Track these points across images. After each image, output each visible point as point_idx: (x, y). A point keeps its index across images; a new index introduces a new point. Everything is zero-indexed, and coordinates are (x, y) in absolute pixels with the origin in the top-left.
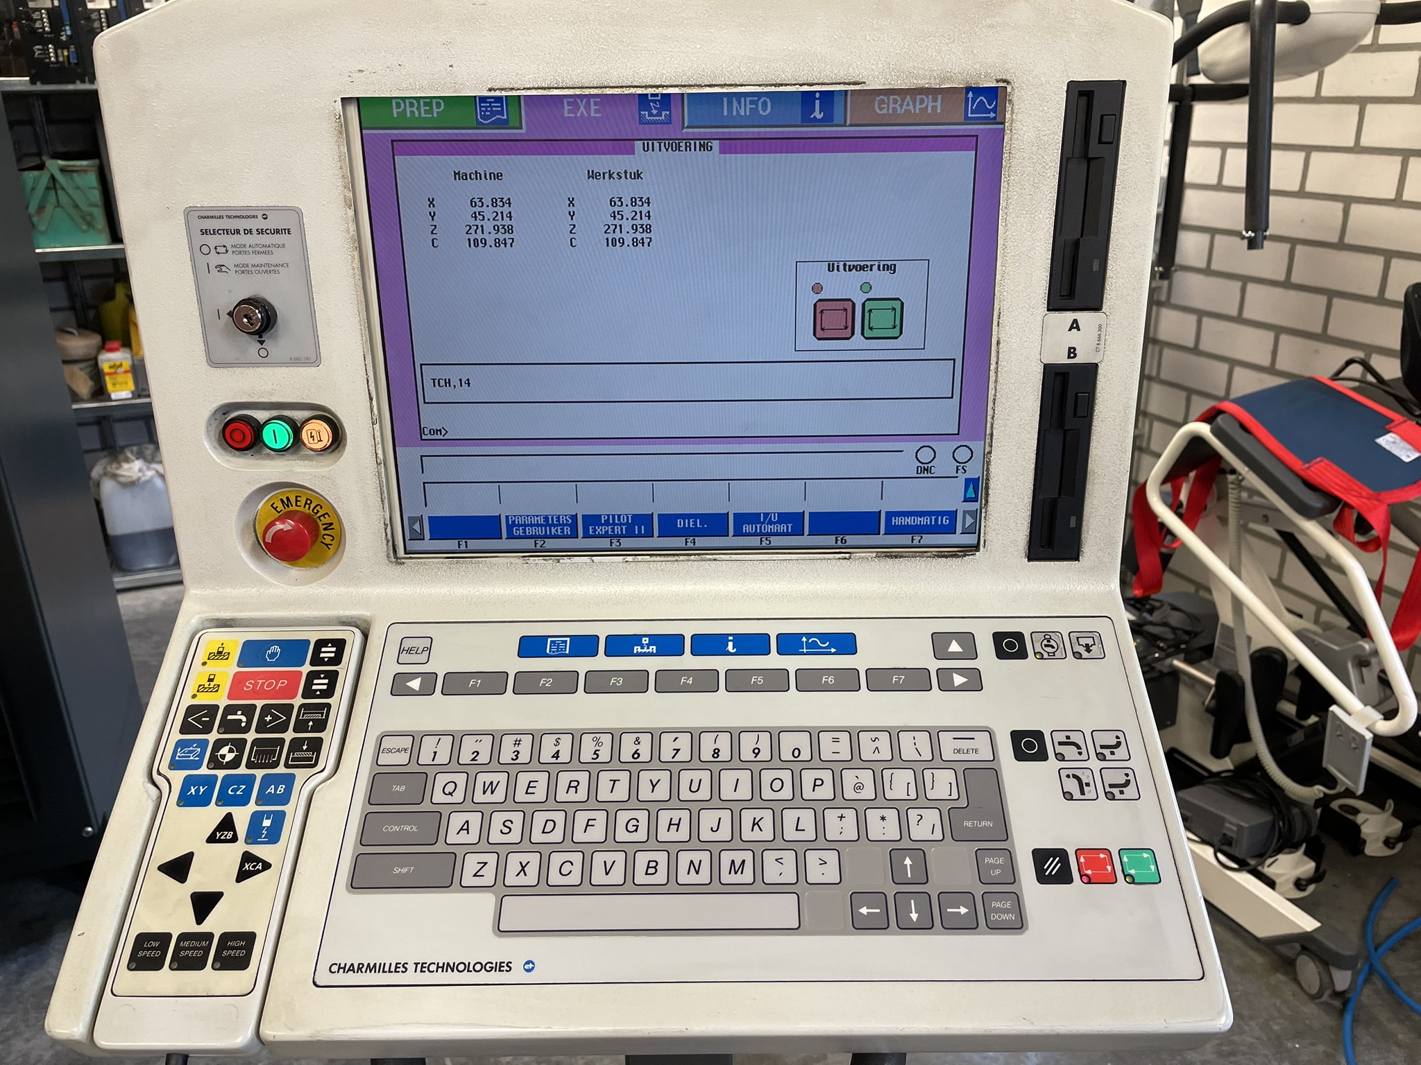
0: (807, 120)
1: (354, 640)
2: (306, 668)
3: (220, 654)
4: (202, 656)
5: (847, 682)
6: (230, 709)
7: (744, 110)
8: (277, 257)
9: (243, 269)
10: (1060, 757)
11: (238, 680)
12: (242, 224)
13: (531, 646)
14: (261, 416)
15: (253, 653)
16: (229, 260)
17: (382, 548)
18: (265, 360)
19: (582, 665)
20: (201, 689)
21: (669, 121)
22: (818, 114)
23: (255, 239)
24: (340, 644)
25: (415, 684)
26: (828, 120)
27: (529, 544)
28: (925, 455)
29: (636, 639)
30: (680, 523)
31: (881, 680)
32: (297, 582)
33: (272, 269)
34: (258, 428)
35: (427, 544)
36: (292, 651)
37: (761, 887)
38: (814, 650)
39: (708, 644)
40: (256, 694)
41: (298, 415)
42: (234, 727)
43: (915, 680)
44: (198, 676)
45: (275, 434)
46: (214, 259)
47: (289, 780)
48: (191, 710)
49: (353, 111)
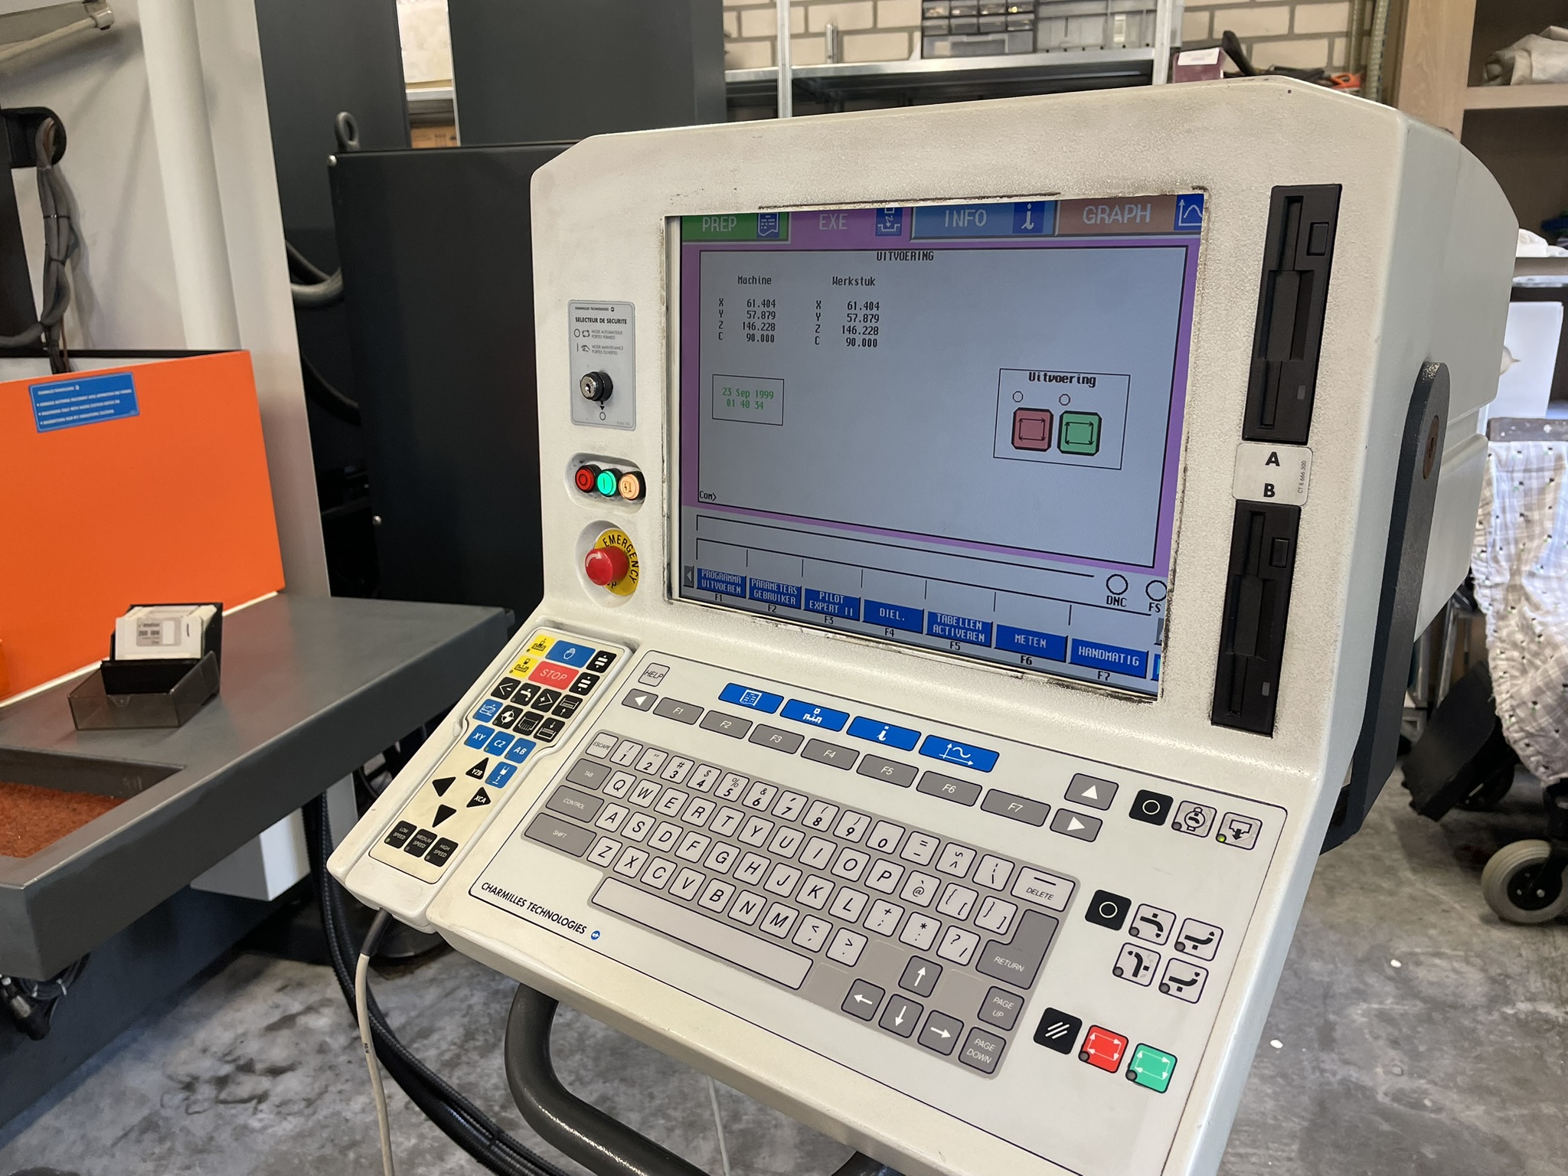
0: (1019, 231)
1: (622, 654)
2: (583, 670)
3: (540, 646)
4: (529, 645)
5: (966, 795)
6: (526, 687)
7: (963, 221)
8: (619, 341)
9: (597, 350)
10: (1134, 931)
11: (542, 666)
12: (600, 315)
13: (732, 694)
14: (603, 466)
15: (560, 650)
16: (590, 342)
17: (661, 589)
18: (603, 423)
19: (758, 717)
20: (519, 668)
21: (899, 233)
22: (1028, 225)
23: (606, 326)
24: (611, 657)
25: (640, 700)
26: (1037, 231)
27: (764, 607)
28: (1117, 585)
29: (810, 708)
30: (882, 612)
31: (999, 803)
32: (609, 605)
33: (612, 351)
34: (596, 471)
35: (695, 591)
36: (583, 652)
37: (789, 944)
38: (954, 758)
39: (865, 728)
40: (545, 681)
41: (624, 469)
42: (520, 699)
43: (1032, 812)
44: (519, 661)
45: (606, 482)
46: (582, 341)
47: (530, 746)
48: (506, 680)
49: (676, 227)
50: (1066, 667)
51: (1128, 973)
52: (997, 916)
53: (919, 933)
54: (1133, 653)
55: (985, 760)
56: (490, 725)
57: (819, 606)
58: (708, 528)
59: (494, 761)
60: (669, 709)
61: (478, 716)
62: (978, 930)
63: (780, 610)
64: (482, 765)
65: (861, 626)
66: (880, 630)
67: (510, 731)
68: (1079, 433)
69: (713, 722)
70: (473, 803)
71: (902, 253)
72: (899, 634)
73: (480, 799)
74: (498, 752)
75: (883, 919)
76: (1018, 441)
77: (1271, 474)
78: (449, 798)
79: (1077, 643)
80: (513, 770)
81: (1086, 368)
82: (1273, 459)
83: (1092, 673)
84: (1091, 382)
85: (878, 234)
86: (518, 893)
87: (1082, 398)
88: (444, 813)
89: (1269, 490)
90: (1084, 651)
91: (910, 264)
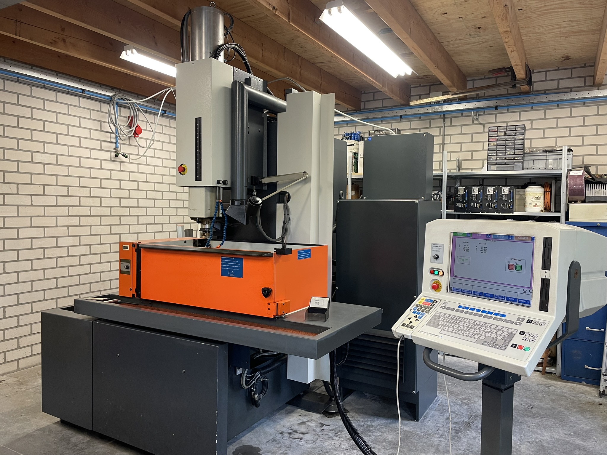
0: (509, 239)
1: (439, 301)
2: (432, 303)
3: (423, 299)
4: (421, 299)
5: (501, 320)
6: (421, 305)
7: (500, 237)
8: (440, 250)
9: (436, 251)
10: (526, 335)
11: (424, 302)
12: (437, 246)
13: (460, 307)
14: (435, 270)
15: (427, 300)
16: (435, 250)
17: (446, 290)
18: (436, 263)
19: (465, 310)
20: (419, 302)
21: (490, 237)
22: (510, 238)
23: (438, 247)
24: (437, 301)
25: (443, 307)
26: (512, 239)
27: (465, 294)
28: (525, 290)
29: (474, 309)
30: (487, 295)
31: (506, 321)
32: (435, 293)
33: (439, 251)
34: (434, 271)
35: (452, 291)
36: (431, 301)
37: (474, 337)
38: (499, 315)
39: (484, 312)
40: (425, 304)
41: (439, 270)
42: (421, 307)
43: (512, 322)
45: (436, 273)
46: (434, 249)
47: (425, 314)
48: (417, 304)
49: (452, 233)
50: (517, 303)
51: (525, 339)
52: (506, 334)
53: (493, 336)
54: (528, 301)
55: (504, 316)
56: (416, 310)
57: (475, 294)
58: (455, 281)
59: (418, 316)
60: (448, 309)
61: (413, 309)
62: (503, 336)
63: (468, 294)
64: (416, 316)
65: (483, 297)
66: (486, 298)
67: (420, 311)
68: (519, 268)
69: (457, 311)
70: (416, 321)
71: (491, 240)
72: (489, 298)
73: (417, 320)
74: (419, 314)
75: (487, 334)
76: (509, 268)
77: (546, 274)
78: (411, 320)
79: (519, 299)
80: (422, 317)
81: (520, 259)
82: (546, 272)
83: (521, 304)
84: (520, 260)
85: (487, 237)
86: (427, 332)
87: (519, 263)
88: (411, 322)
89: (545, 276)
90: (520, 301)
91: (491, 242)
